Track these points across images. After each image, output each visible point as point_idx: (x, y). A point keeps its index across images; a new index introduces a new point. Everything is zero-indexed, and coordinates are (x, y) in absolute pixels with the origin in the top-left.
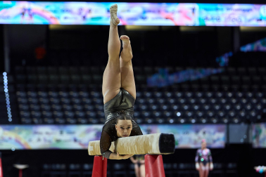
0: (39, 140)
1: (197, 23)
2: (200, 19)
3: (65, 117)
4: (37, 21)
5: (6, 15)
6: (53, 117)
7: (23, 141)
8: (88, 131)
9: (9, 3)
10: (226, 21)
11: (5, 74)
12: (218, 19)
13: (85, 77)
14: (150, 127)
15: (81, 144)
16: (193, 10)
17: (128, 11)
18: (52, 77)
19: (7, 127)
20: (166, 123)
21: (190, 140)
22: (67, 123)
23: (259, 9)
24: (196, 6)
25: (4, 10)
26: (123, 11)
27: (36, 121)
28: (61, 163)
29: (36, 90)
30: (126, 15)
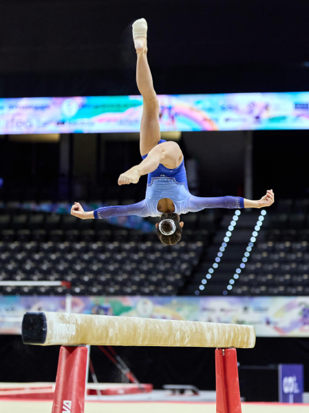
0: (210, 320)
8: (289, 308)
9: (139, 98)
15: (276, 328)
19: (160, 299)
25: (130, 110)
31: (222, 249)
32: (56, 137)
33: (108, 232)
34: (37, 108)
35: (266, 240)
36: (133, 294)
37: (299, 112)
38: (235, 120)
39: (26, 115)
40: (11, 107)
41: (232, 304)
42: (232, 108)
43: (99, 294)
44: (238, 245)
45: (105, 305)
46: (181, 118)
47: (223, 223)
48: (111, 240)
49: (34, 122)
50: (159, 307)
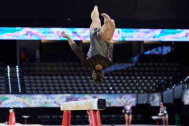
0: (36, 102)
1: (121, 39)
2: (122, 37)
3: (49, 90)
4: (34, 38)
5: (18, 35)
6: (43, 90)
7: (27, 103)
8: (62, 98)
9: (19, 28)
10: (136, 38)
11: (17, 67)
12: (132, 37)
13: (61, 68)
14: (96, 95)
15: (58, 104)
16: (119, 32)
17: (84, 32)
18: (43, 68)
19: (18, 95)
20: (104, 93)
21: (117, 102)
22: (50, 93)
23: (154, 31)
24: (120, 30)
25: (17, 32)
26: (81, 33)
27: (34, 92)
28: (47, 115)
29: (34, 75)
30: (82, 35)
41: (43, 97)
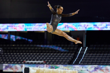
31: (78, 55)
32: (44, 32)
33: (54, 51)
34: (40, 25)
35: (87, 53)
36: (59, 64)
37: (94, 27)
38: (81, 28)
39: (37, 27)
40: (34, 25)
41: (80, 66)
42: (80, 26)
43: (52, 64)
44: (81, 54)
45: (53, 66)
46: (70, 28)
47: (79, 50)
48: (55, 53)
49: (39, 28)
50: (64, 67)
